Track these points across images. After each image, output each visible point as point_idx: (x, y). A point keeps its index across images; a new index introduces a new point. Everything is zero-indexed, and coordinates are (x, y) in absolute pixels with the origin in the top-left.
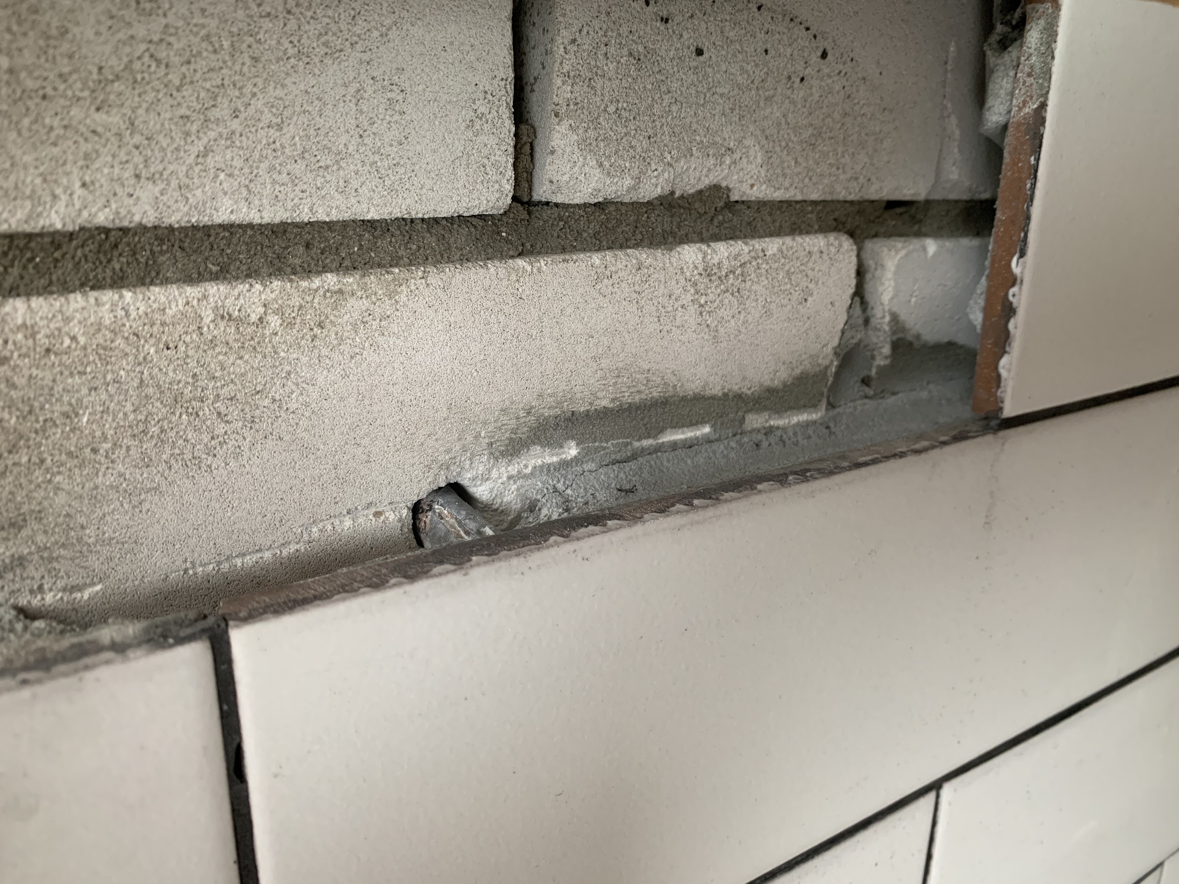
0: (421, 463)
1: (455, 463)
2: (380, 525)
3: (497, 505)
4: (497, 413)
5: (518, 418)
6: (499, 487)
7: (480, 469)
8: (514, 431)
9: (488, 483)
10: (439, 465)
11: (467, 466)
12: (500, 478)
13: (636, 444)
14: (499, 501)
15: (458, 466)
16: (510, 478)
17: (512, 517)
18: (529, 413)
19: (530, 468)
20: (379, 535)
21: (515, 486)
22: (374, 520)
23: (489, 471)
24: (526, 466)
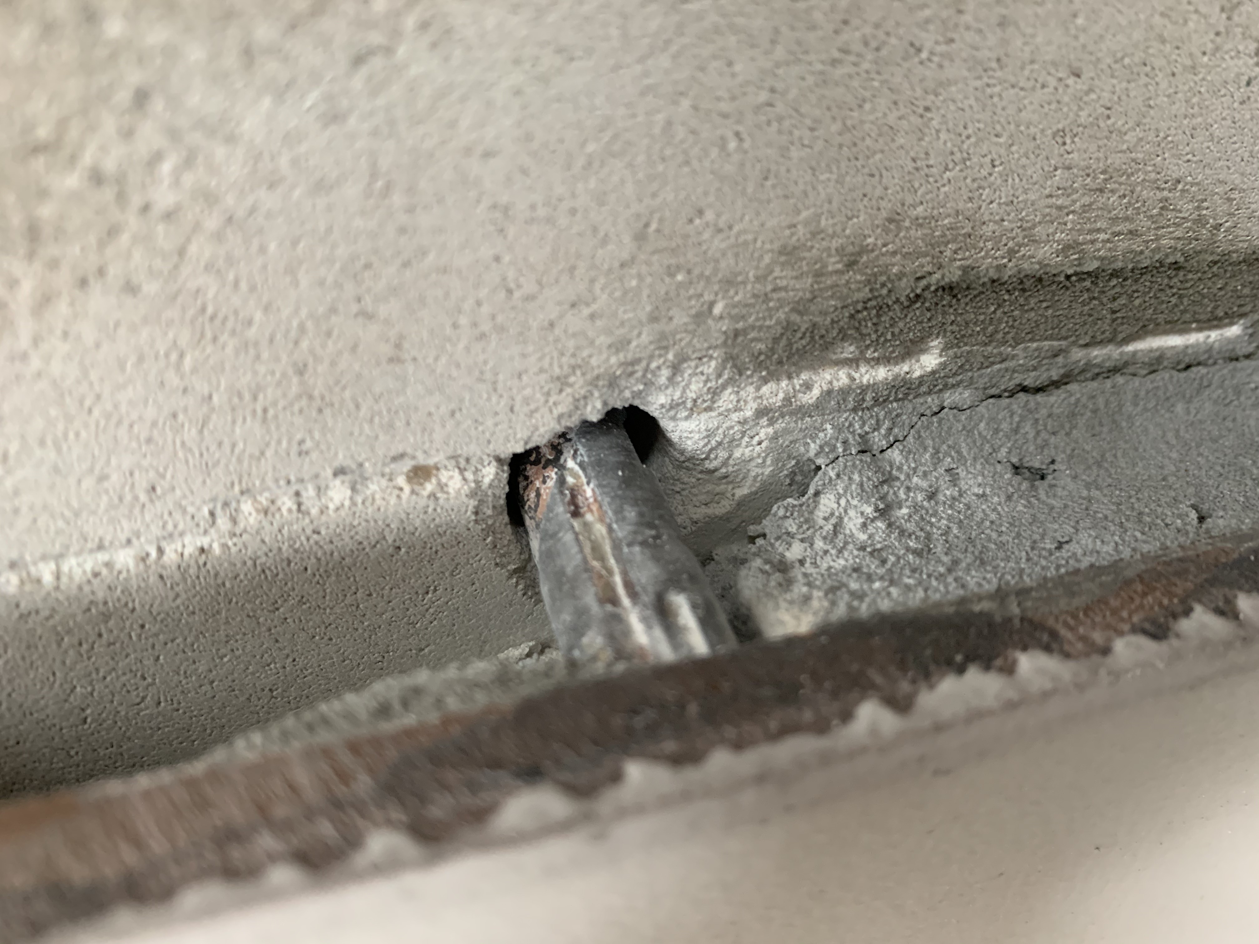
0: (542, 371)
1: (631, 374)
2: (422, 502)
3: (715, 464)
4: (767, 259)
5: (818, 274)
6: (732, 427)
7: (693, 387)
8: (800, 307)
9: (704, 416)
10: (589, 377)
11: (663, 380)
12: (737, 409)
13: (1078, 355)
14: (723, 454)
15: (638, 381)
16: (761, 413)
17: (745, 491)
18: (850, 265)
19: (816, 392)
20: (418, 523)
21: (770, 430)
22: (407, 489)
23: (715, 393)
24: (807, 387)
